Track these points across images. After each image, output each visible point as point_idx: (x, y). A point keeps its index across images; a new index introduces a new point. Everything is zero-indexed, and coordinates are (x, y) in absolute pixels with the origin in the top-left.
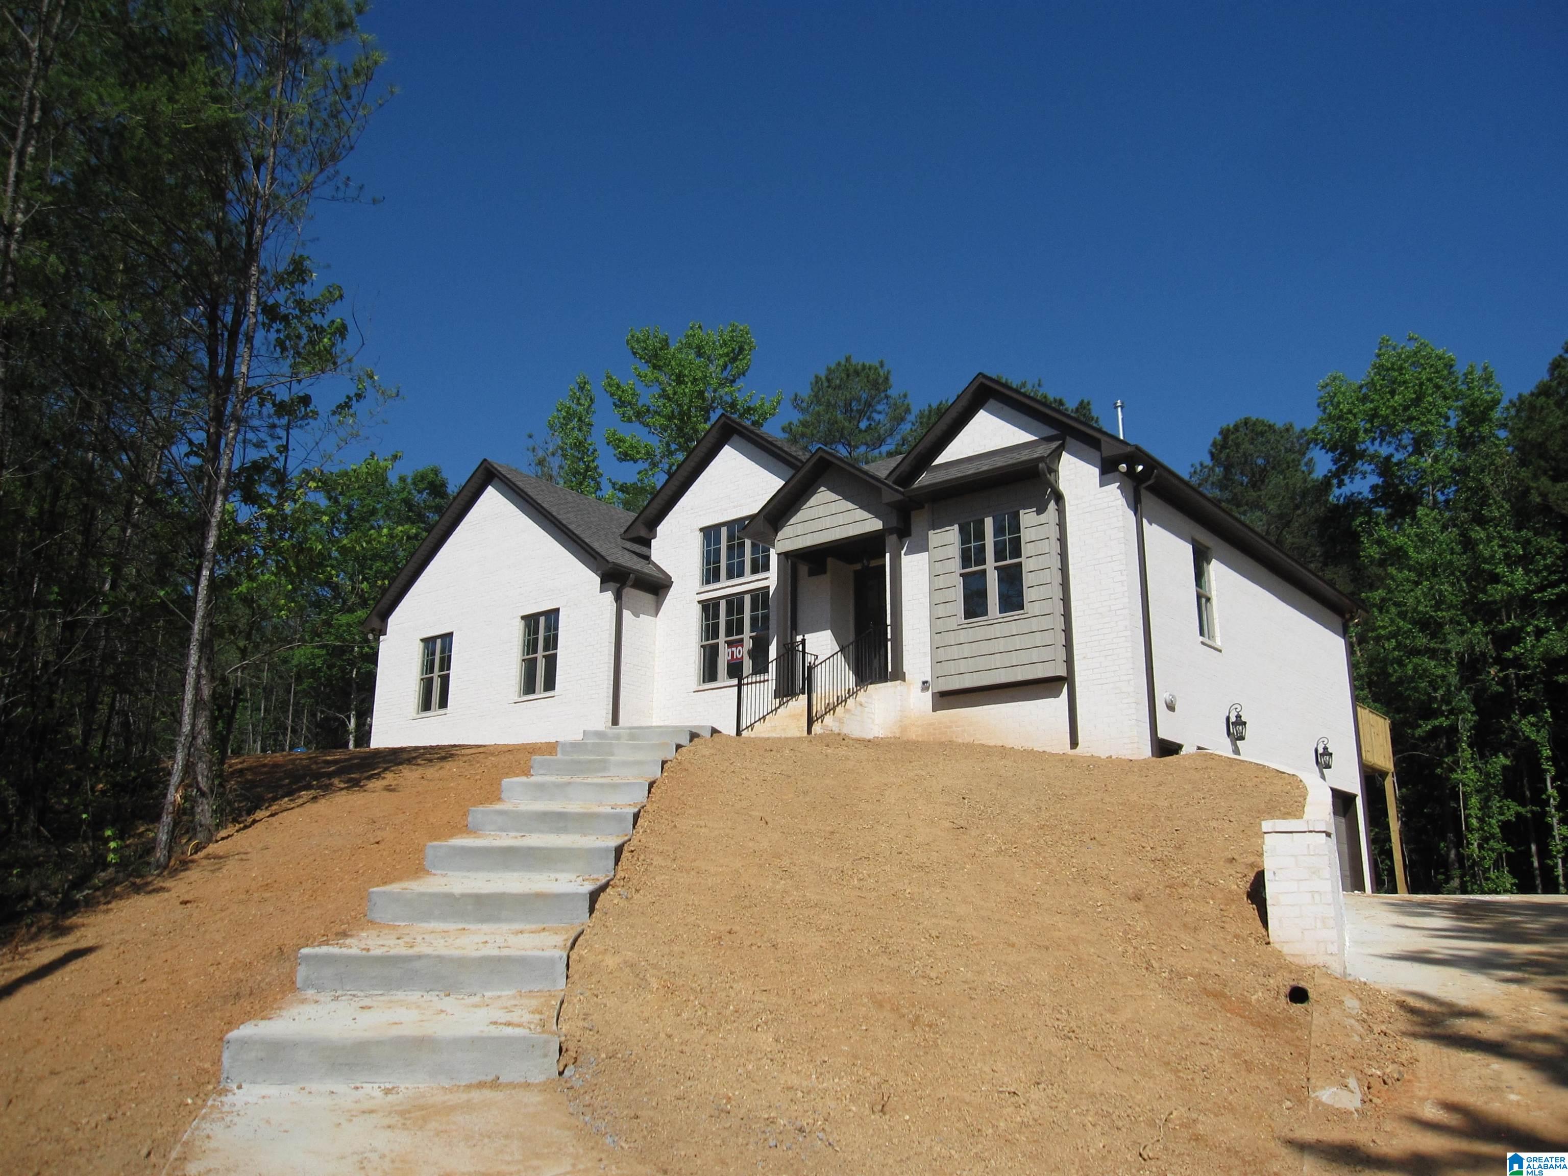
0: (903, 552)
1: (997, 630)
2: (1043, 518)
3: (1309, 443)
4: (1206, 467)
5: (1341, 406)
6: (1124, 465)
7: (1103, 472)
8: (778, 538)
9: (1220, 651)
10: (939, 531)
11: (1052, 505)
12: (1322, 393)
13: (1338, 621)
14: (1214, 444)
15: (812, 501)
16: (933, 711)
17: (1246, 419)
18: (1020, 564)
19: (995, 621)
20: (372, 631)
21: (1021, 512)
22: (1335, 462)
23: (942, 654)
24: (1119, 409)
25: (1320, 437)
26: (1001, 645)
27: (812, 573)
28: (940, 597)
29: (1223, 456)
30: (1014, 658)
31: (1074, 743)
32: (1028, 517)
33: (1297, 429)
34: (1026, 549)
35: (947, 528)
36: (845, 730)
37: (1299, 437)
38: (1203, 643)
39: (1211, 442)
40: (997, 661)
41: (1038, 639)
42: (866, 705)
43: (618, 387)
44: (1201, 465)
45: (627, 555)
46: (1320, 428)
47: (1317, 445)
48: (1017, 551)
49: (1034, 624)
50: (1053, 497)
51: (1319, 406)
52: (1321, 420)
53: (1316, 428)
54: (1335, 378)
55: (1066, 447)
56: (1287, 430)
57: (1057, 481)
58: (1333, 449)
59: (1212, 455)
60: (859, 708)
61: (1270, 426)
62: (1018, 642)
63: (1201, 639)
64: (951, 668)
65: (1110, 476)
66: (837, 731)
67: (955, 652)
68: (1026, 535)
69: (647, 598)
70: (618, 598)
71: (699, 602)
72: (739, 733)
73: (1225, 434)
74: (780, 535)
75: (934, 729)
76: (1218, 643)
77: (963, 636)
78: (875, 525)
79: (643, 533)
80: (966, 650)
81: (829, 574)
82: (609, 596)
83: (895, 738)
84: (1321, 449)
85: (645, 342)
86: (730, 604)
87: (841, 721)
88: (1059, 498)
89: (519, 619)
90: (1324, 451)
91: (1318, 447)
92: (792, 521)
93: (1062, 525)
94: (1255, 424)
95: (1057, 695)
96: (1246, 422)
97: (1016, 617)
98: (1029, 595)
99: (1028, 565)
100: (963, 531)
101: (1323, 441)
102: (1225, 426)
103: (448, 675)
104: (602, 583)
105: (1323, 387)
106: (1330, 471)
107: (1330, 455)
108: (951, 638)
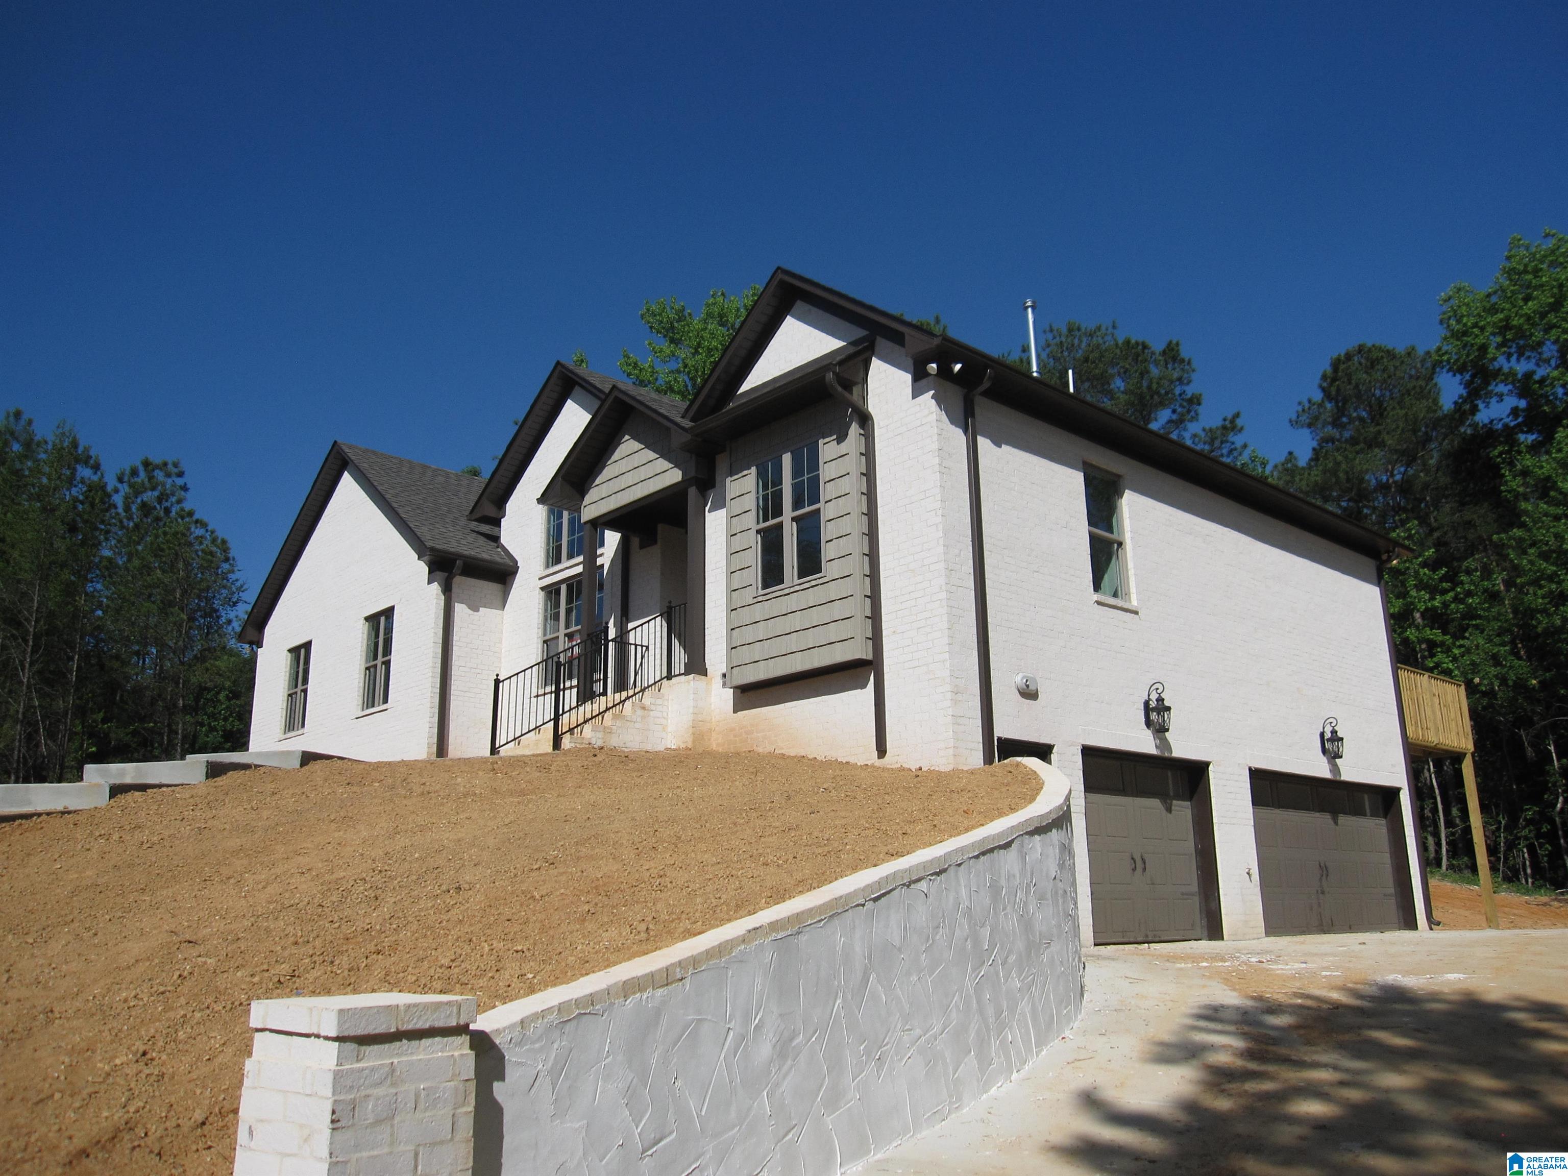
0: (707, 509)
1: (792, 602)
2: (844, 447)
3: (1434, 368)
4: (1314, 404)
5: (1465, 320)
6: (934, 365)
7: (916, 379)
8: (584, 503)
9: (1136, 613)
10: (736, 477)
11: (854, 430)
12: (1444, 308)
13: (1370, 564)
14: (1324, 377)
15: (616, 456)
16: (735, 711)
17: (1360, 346)
18: (818, 511)
19: (792, 590)
20: (251, 643)
21: (821, 442)
22: (1467, 385)
23: (740, 637)
24: (1030, 310)
25: (1445, 358)
26: (796, 622)
27: (642, 546)
28: (737, 564)
29: (1333, 390)
30: (811, 638)
31: (882, 751)
32: (828, 449)
33: (1421, 352)
34: (827, 491)
35: (745, 472)
36: (614, 741)
37: (1423, 361)
38: (1099, 603)
39: (1319, 376)
40: (794, 643)
41: (837, 610)
42: (653, 707)
43: (636, 365)
44: (1310, 401)
45: (471, 537)
46: (1445, 348)
47: (1442, 368)
48: (815, 498)
49: (834, 591)
50: (855, 417)
51: (1441, 322)
52: (1445, 339)
53: (1439, 349)
54: (1459, 290)
55: (877, 349)
56: (1409, 354)
57: (864, 398)
58: (1461, 370)
59: (1323, 390)
60: (640, 712)
61: (1388, 351)
62: (816, 616)
63: (1096, 597)
64: (745, 655)
65: (924, 382)
66: (600, 743)
67: (749, 634)
68: (826, 472)
69: (491, 588)
70: (447, 590)
71: (542, 589)
72: (494, 750)
73: (1336, 364)
74: (588, 499)
75: (735, 736)
76: (1134, 603)
77: (758, 612)
78: (675, 476)
79: (491, 511)
80: (761, 631)
81: (659, 543)
82: (436, 587)
83: (687, 748)
84: (1448, 372)
85: (660, 315)
86: (570, 589)
87: (608, 731)
88: (865, 420)
89: (363, 621)
90: (1451, 374)
91: (1445, 370)
92: (597, 482)
93: (869, 454)
94: (1370, 350)
95: (864, 686)
96: (1361, 349)
97: (814, 583)
98: (828, 551)
99: (828, 511)
100: (762, 475)
101: (1448, 361)
102: (1335, 356)
103: (307, 689)
104: (430, 573)
105: (1445, 301)
106: (1461, 397)
107: (1458, 377)
108: (745, 616)
